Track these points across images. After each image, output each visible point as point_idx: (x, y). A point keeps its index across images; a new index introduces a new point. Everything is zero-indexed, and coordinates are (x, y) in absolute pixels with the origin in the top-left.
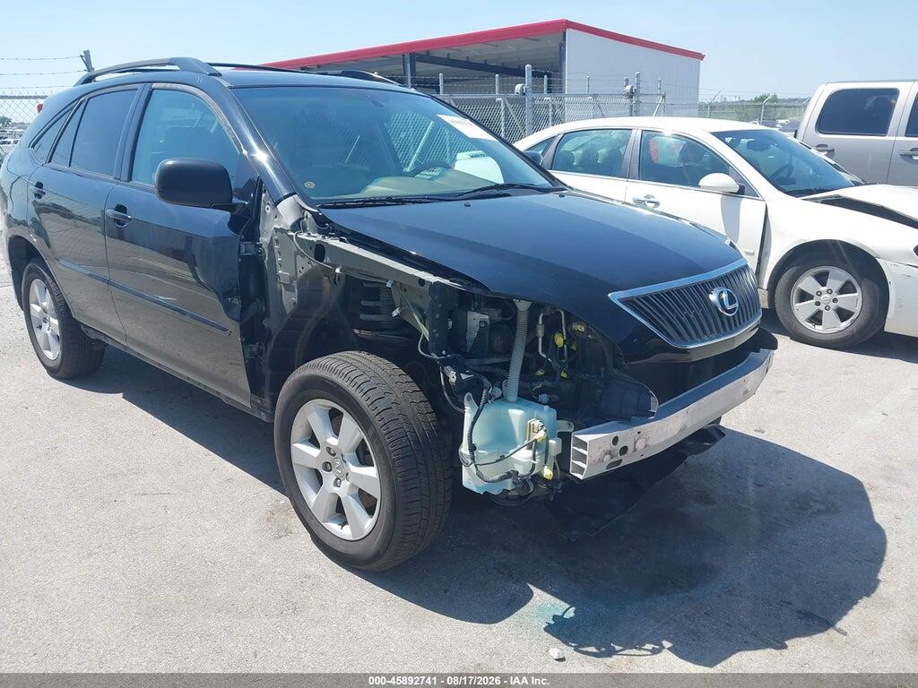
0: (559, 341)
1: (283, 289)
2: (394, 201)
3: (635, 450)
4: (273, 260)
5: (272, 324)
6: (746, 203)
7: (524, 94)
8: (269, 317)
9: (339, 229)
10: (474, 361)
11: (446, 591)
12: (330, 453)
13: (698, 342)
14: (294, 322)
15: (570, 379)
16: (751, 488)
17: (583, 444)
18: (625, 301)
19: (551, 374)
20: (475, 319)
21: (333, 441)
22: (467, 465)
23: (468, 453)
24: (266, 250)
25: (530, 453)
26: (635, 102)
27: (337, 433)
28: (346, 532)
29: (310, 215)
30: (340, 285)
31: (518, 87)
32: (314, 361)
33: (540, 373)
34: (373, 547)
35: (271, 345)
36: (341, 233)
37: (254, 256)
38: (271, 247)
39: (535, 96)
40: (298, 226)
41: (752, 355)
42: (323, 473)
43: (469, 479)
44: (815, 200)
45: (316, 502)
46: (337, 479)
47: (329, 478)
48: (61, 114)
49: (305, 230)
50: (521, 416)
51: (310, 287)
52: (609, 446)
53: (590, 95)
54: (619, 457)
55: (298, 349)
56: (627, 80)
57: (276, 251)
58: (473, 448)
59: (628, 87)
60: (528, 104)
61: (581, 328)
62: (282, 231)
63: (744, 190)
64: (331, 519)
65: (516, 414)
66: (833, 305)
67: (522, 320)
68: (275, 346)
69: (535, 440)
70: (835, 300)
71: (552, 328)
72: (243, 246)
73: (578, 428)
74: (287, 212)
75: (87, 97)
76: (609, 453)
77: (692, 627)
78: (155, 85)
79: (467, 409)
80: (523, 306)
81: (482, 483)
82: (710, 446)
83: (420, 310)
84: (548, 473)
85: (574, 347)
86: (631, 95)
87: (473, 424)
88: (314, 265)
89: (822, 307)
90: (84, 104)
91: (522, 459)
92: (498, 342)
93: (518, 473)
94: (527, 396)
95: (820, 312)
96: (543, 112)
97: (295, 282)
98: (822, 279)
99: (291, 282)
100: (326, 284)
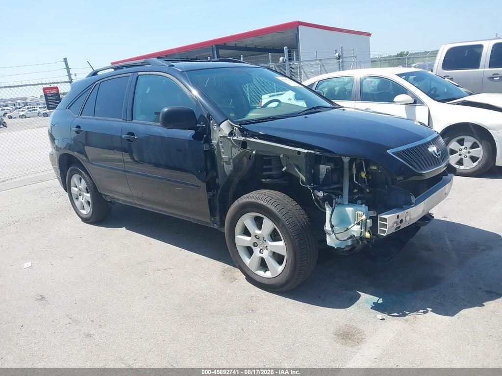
0: (363, 175)
1: (225, 164)
2: (272, 119)
3: (406, 221)
4: (219, 151)
5: (220, 181)
6: (418, 108)
7: (284, 62)
8: (218, 178)
9: (251, 133)
10: (326, 188)
11: (320, 297)
12: (256, 238)
13: (427, 170)
14: (229, 180)
15: (370, 192)
16: (448, 242)
17: (385, 220)
18: (394, 153)
19: (361, 190)
20: (323, 169)
21: (258, 232)
22: (330, 234)
23: (330, 229)
24: (216, 147)
25: (359, 227)
26: (341, 62)
27: (260, 228)
28: (268, 274)
29: (237, 129)
30: (253, 159)
31: (281, 59)
32: (246, 195)
33: (356, 191)
34: (284, 278)
35: (219, 191)
36: (254, 135)
37: (209, 150)
38: (218, 145)
39: (290, 63)
40: (231, 134)
41: (444, 177)
42: (254, 248)
43: (331, 241)
44: (454, 104)
45: (250, 263)
46: (261, 250)
47: (256, 250)
48: (85, 91)
49: (235, 136)
50: (352, 211)
51: (238, 163)
52: (395, 219)
53: (318, 60)
54: (400, 225)
55: (230, 193)
56: (336, 50)
57: (221, 147)
58: (332, 226)
59: (337, 54)
60: (287, 67)
61: (375, 168)
62: (224, 137)
63: (416, 102)
64: (260, 270)
65: (349, 210)
66: (468, 155)
67: (346, 166)
68: (221, 192)
69: (362, 220)
70: (469, 152)
71: (359, 170)
72: (204, 146)
73: (380, 213)
74: (225, 128)
75: (99, 82)
76: (396, 222)
77: (439, 301)
78: (139, 73)
79: (327, 209)
80: (346, 160)
81: (338, 242)
82: (429, 223)
83: (297, 166)
84: (368, 235)
85: (370, 178)
86: (339, 58)
87: (331, 215)
88: (241, 151)
89: (462, 156)
90: (98, 86)
91: (356, 230)
92: (335, 178)
93: (354, 235)
94: (352, 202)
95: (462, 159)
96: (295, 71)
97: (231, 161)
98: (461, 142)
99: (229, 160)
100: (245, 160)
